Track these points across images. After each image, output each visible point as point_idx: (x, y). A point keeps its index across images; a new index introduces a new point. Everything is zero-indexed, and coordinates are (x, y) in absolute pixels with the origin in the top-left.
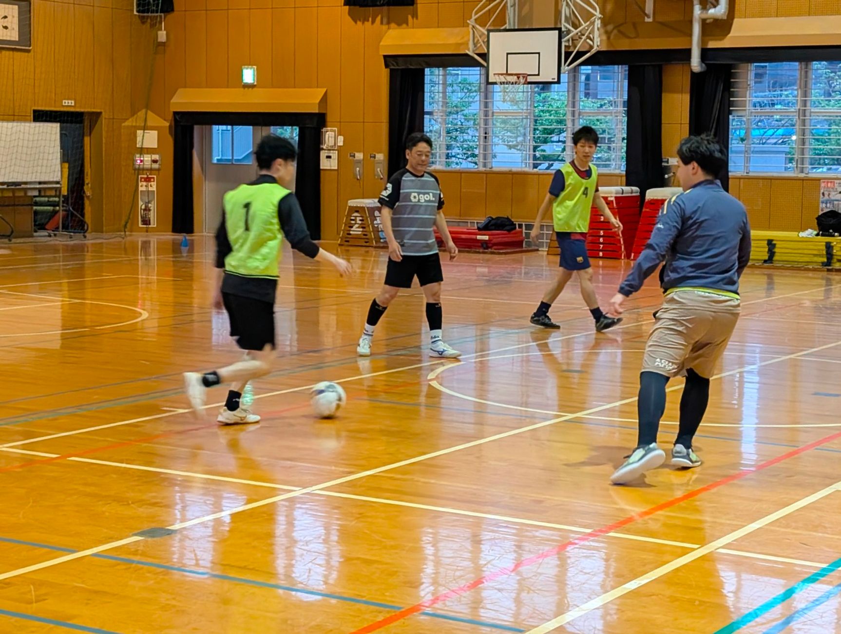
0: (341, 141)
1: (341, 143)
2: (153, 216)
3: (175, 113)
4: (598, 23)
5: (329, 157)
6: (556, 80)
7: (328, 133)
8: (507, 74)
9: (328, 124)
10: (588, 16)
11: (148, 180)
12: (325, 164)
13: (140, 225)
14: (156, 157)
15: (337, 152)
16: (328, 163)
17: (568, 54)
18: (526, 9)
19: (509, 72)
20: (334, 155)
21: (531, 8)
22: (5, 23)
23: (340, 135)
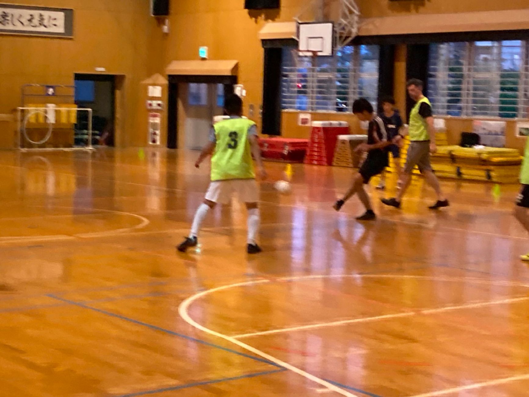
0: (244, 91)
1: (244, 94)
2: (158, 138)
3: (170, 76)
6: (331, 55)
7: (237, 88)
11: (155, 116)
13: (151, 143)
14: (160, 102)
18: (326, 10)
19: (310, 49)
22: (54, 22)
23: (244, 89)
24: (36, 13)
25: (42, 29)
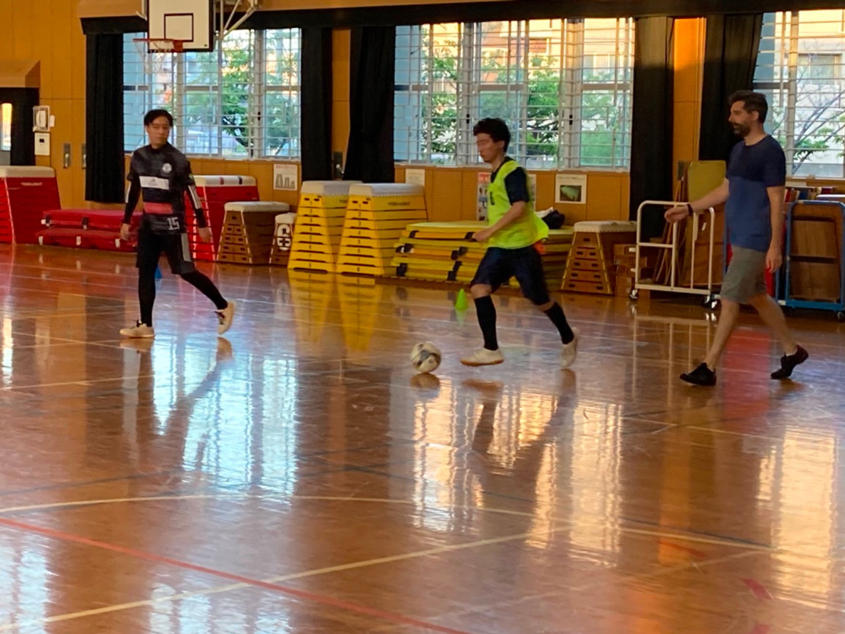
0: (52, 119)
1: (52, 124)
5: (42, 141)
6: (208, 47)
7: (39, 112)
8: (165, 40)
9: (41, 101)
12: (38, 149)
15: (48, 135)
16: (42, 147)
19: (167, 37)
20: (47, 138)
23: (51, 114)
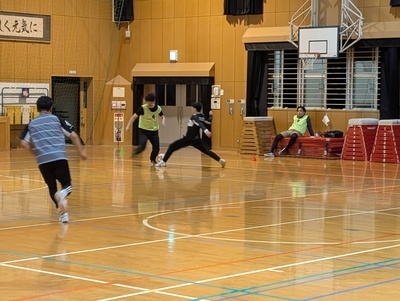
0: (222, 91)
1: (222, 94)
2: (122, 136)
3: (134, 78)
4: (361, 23)
6: (336, 56)
7: (215, 88)
8: (309, 53)
9: (216, 83)
10: (356, 18)
11: (119, 115)
12: (213, 106)
13: (115, 141)
14: (124, 102)
16: (215, 105)
17: (344, 41)
18: (322, 16)
20: (219, 100)
21: (325, 14)
22: (35, 28)
23: (222, 89)
24: (20, 19)
25: (24, 34)
